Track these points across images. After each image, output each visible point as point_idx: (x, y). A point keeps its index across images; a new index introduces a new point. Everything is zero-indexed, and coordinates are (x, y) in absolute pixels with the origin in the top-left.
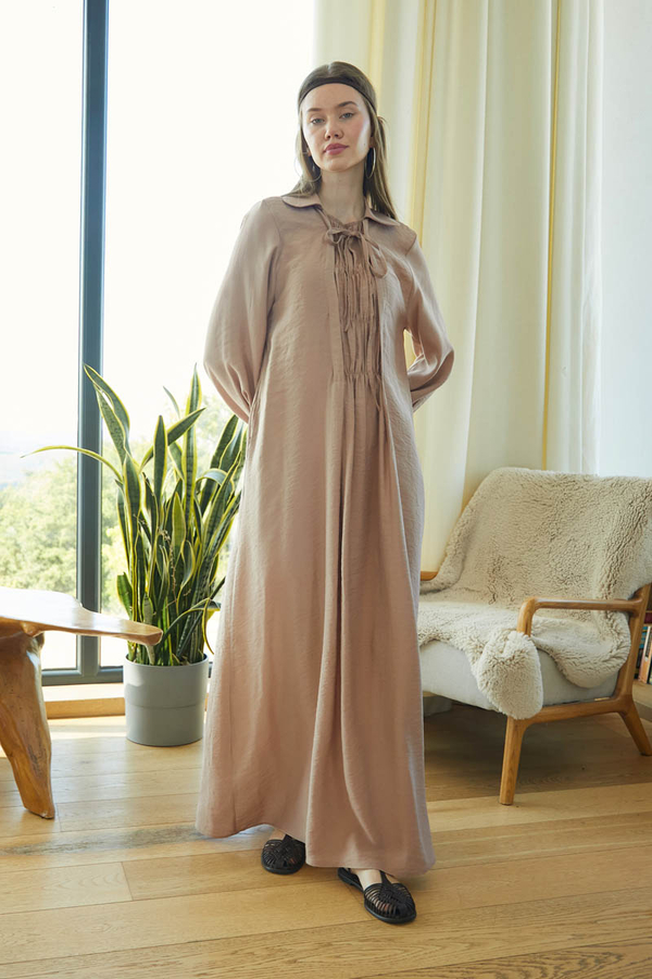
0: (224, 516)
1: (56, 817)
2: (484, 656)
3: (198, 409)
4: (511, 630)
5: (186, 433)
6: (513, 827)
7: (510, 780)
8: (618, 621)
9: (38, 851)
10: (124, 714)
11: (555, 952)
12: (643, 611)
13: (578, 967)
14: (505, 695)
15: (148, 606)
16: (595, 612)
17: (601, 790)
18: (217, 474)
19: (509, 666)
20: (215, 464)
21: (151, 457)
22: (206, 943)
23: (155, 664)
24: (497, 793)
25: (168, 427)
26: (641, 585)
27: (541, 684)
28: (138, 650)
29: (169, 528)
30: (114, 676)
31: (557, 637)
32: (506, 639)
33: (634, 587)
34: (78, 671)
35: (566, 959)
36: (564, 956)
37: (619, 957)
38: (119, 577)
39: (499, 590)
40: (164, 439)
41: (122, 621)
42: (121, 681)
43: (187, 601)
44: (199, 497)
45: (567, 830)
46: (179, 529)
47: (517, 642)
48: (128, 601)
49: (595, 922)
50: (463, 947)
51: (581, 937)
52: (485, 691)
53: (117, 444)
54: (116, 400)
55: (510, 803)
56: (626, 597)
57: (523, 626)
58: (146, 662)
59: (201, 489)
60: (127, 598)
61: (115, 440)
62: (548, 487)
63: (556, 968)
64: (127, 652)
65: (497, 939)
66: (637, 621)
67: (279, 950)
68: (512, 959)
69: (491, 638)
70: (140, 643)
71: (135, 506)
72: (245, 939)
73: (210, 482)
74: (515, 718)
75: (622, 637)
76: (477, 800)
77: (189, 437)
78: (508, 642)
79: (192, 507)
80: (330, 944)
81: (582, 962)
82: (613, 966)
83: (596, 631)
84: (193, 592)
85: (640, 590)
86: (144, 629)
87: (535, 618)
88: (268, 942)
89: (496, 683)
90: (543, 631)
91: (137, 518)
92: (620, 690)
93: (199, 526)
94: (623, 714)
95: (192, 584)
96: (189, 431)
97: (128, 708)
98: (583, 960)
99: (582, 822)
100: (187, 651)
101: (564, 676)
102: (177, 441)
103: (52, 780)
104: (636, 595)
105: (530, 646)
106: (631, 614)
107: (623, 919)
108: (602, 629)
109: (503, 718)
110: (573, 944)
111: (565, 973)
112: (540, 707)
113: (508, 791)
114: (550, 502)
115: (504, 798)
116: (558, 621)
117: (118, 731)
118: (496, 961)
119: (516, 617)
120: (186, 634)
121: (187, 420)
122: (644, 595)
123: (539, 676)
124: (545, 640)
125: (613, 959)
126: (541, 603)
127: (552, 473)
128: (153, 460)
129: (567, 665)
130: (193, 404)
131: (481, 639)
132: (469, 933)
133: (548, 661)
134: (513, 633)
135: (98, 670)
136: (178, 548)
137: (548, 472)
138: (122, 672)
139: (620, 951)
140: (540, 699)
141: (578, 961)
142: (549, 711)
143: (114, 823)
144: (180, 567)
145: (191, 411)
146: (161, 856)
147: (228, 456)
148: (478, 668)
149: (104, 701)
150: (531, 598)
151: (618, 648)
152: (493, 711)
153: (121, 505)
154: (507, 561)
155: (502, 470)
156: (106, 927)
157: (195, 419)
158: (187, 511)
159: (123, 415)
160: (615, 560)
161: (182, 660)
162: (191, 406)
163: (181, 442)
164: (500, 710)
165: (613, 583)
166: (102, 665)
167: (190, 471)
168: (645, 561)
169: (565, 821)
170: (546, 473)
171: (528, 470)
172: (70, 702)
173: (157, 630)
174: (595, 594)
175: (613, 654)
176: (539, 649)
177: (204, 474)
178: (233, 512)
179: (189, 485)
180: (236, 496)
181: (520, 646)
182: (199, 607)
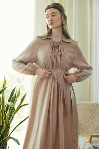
0: (13, 114)
3: (6, 87)
4: (86, 142)
18: (10, 103)
20: (9, 101)
31: (97, 144)
32: (85, 145)
43: (2, 137)
44: (5, 109)
47: (88, 145)
57: (89, 142)
59: (6, 107)
62: (91, 106)
73: (8, 106)
77: (3, 94)
79: (4, 112)
84: (4, 134)
87: (93, 139)
93: (5, 117)
95: (4, 132)
105: (92, 146)
114: (92, 110)
116: (97, 139)
119: (87, 139)
120: (2, 145)
121: (3, 90)
124: (95, 145)
126: (93, 136)
130: (4, 85)
137: (91, 102)
144: (1, 128)
145: (4, 87)
147: (13, 98)
150: (91, 134)
157: (5, 89)
158: (2, 113)
163: (1, 95)
167: (3, 103)
171: (86, 102)
176: (94, 147)
177: (7, 103)
178: (15, 113)
179: (3, 106)
180: (16, 109)
181: (89, 147)
182: (6, 138)
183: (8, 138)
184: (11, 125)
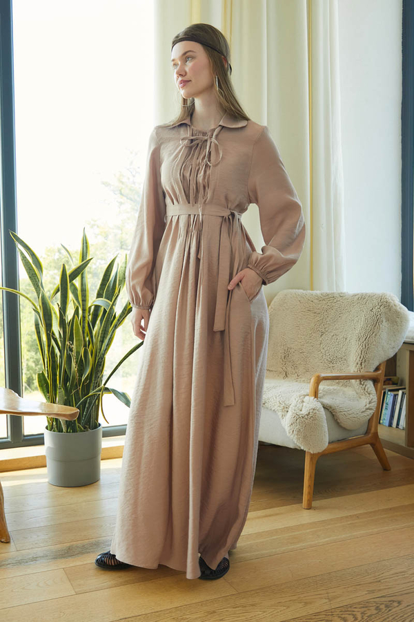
0: (110, 330)
1: (11, 541)
2: (289, 414)
3: (88, 259)
4: (305, 396)
5: (80, 276)
6: (315, 523)
7: (309, 493)
8: (368, 386)
9: (3, 565)
10: (45, 466)
11: (359, 603)
12: (382, 378)
13: (376, 612)
14: (305, 438)
15: (60, 393)
16: (353, 381)
17: (364, 494)
18: (101, 302)
19: (307, 419)
20: (99, 295)
21: (58, 290)
22: (132, 619)
23: (67, 432)
24: (300, 501)
25: (69, 271)
26: (381, 361)
27: (327, 430)
28: (54, 423)
29: (71, 339)
30: (37, 440)
31: (333, 399)
32: (303, 402)
33: (377, 364)
34: (9, 440)
35: (366, 607)
36: (365, 605)
37: (399, 603)
38: (39, 374)
39: (289, 369)
40: (66, 280)
41: (42, 403)
42: (43, 444)
43: (87, 389)
44: (90, 317)
45: (349, 523)
46: (78, 340)
47: (310, 403)
48: (45, 390)
49: (379, 581)
50: (301, 605)
51: (373, 592)
52: (292, 436)
53: (34, 285)
54: (33, 255)
55: (309, 507)
56: (372, 370)
57: (313, 393)
58: (60, 430)
59: (91, 312)
60: (45, 388)
61: (32, 282)
62: (316, 301)
63: (362, 613)
64: (47, 424)
65: (321, 598)
66: (379, 385)
67: (182, 619)
68: (333, 611)
69: (293, 402)
70: (52, 416)
71: (49, 326)
72: (157, 614)
73: (97, 308)
74: (312, 452)
75: (371, 396)
76: (288, 507)
77: (82, 278)
78: (304, 404)
79: (87, 325)
80: (214, 612)
81: (377, 608)
82: (397, 609)
83: (354, 392)
84: (90, 382)
85: (380, 365)
86: (58, 408)
87: (321, 387)
88: (173, 614)
89: (299, 431)
90: (324, 395)
91: (50, 335)
92: (370, 430)
93: (92, 337)
94: (373, 445)
95: (90, 378)
96: (82, 274)
97: (49, 462)
98: (378, 607)
99: (357, 517)
100: (88, 422)
101: (338, 423)
102: (74, 282)
103: (6, 515)
104: (377, 369)
105: (319, 406)
106: (375, 381)
107: (396, 578)
108: (359, 391)
109: (302, 452)
110: (369, 597)
111: (368, 617)
112: (327, 444)
113: (308, 500)
114: (319, 311)
115: (306, 505)
116: (331, 388)
117: (42, 478)
118: (324, 613)
119: (308, 388)
120: (87, 410)
121: (80, 266)
122: (383, 368)
123: (325, 425)
124: (327, 401)
125: (396, 604)
126: (323, 377)
127: (318, 292)
128: (59, 293)
129: (342, 419)
130: (84, 255)
131: (287, 403)
132: (302, 596)
133: (329, 415)
134: (307, 398)
135: (22, 438)
136: (78, 353)
137: (315, 291)
138: (43, 438)
139: (399, 598)
140: (327, 440)
141: (374, 608)
142: (332, 446)
144: (82, 366)
145: (83, 261)
146: (89, 562)
147: (108, 289)
148: (286, 422)
149: (29, 459)
150: (317, 374)
151: (369, 403)
152: (296, 449)
153: (37, 326)
154: (293, 350)
155: (285, 291)
156: (62, 614)
157: (86, 266)
158: (83, 328)
159: (38, 265)
160: (364, 347)
161: (85, 428)
162: (83, 257)
163: (77, 282)
164: (302, 448)
165: (363, 361)
166: (25, 434)
167: (84, 300)
168: (383, 347)
169: (347, 517)
170: (314, 292)
171: (302, 291)
172: (6, 461)
174: (352, 369)
175: (367, 407)
176: (324, 407)
177: (94, 302)
178: (116, 327)
179: (84, 310)
180: (117, 316)
181: (312, 406)
182: (97, 391)
183: (100, 390)
184: (107, 357)
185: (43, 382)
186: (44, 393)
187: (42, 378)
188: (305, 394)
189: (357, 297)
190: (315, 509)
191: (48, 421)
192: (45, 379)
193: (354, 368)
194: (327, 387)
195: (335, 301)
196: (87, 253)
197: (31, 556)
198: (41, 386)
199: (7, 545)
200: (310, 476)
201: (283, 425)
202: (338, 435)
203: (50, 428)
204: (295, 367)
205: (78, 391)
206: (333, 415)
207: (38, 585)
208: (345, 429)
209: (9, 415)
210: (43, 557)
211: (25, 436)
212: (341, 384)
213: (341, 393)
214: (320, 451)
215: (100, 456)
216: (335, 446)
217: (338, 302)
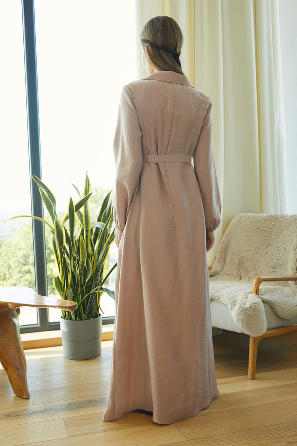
0: (105, 245)
1: (30, 398)
2: (236, 307)
3: (89, 193)
4: (249, 293)
5: (84, 206)
6: (256, 390)
7: (253, 367)
9: (21, 415)
10: (61, 345)
14: (248, 325)
15: (70, 292)
16: (290, 282)
18: (100, 225)
19: (249, 311)
20: (99, 220)
21: (67, 219)
23: (76, 320)
24: (247, 373)
25: (75, 203)
27: (265, 319)
28: (67, 313)
29: (78, 252)
30: (56, 327)
31: (272, 295)
32: (247, 298)
34: (39, 325)
38: (55, 278)
39: (243, 273)
40: (73, 209)
41: (58, 300)
42: (60, 329)
43: (89, 288)
44: (93, 237)
45: (282, 390)
46: (83, 253)
47: (253, 299)
48: (60, 290)
52: (238, 324)
53: (50, 213)
54: (48, 191)
55: (253, 378)
57: (255, 291)
58: (71, 319)
59: (93, 233)
60: (60, 288)
61: (49, 211)
62: (263, 221)
64: (61, 315)
69: (240, 298)
70: (67, 310)
71: (61, 243)
73: (98, 229)
74: (254, 336)
76: (237, 378)
77: (86, 207)
78: (248, 299)
79: (89, 242)
83: (291, 291)
84: (92, 284)
86: (69, 303)
87: (261, 287)
89: (243, 320)
90: (265, 293)
91: (63, 249)
93: (93, 251)
95: (91, 280)
96: (86, 205)
97: (64, 342)
99: (289, 386)
100: (91, 312)
101: (277, 314)
102: (80, 210)
103: (27, 379)
105: (259, 300)
108: (294, 290)
109: (247, 337)
112: (266, 330)
113: (252, 373)
114: (264, 229)
115: (250, 376)
116: (272, 287)
117: (59, 354)
119: (252, 286)
120: (90, 304)
121: (84, 199)
123: (264, 315)
124: (267, 297)
126: (263, 279)
127: (265, 215)
128: (68, 220)
129: (278, 309)
130: (87, 191)
131: (235, 299)
133: (269, 308)
134: (250, 294)
135: (48, 324)
136: (83, 262)
137: (263, 214)
138: (59, 325)
140: (265, 327)
142: (270, 332)
143: (60, 399)
144: (85, 271)
145: (86, 195)
146: (83, 414)
147: (105, 215)
148: (234, 313)
149: (51, 339)
150: (258, 277)
152: (242, 333)
153: (54, 243)
154: (246, 259)
155: (241, 214)
157: (88, 198)
158: (87, 244)
159: (52, 199)
161: (88, 317)
162: (86, 192)
163: (82, 210)
164: (246, 333)
166: (50, 322)
167: (87, 224)
169: (281, 386)
171: (253, 214)
172: (35, 341)
173: (75, 303)
176: (263, 302)
177: (94, 225)
178: (109, 243)
179: (87, 231)
180: (110, 235)
181: (254, 301)
182: (95, 290)
183: (97, 290)
184: (106, 263)
185: (58, 284)
186: (59, 292)
187: (57, 280)
188: (249, 292)
189: (294, 217)
190: (258, 379)
191: (62, 312)
192: (60, 282)
193: (291, 272)
194: (269, 287)
195: (278, 221)
196: (88, 189)
197: (42, 409)
198: (57, 286)
199: (27, 400)
200: (254, 354)
201: (232, 315)
202: (276, 323)
203: (64, 317)
204: (247, 272)
205: (83, 290)
206: (272, 308)
207: (43, 430)
208: (282, 319)
209: (38, 308)
210: (50, 410)
211: (50, 323)
212: (281, 284)
213: (280, 291)
214: (260, 335)
215: (101, 338)
216: (274, 331)
217: (280, 222)
